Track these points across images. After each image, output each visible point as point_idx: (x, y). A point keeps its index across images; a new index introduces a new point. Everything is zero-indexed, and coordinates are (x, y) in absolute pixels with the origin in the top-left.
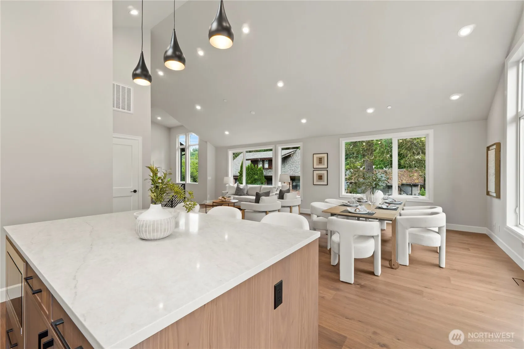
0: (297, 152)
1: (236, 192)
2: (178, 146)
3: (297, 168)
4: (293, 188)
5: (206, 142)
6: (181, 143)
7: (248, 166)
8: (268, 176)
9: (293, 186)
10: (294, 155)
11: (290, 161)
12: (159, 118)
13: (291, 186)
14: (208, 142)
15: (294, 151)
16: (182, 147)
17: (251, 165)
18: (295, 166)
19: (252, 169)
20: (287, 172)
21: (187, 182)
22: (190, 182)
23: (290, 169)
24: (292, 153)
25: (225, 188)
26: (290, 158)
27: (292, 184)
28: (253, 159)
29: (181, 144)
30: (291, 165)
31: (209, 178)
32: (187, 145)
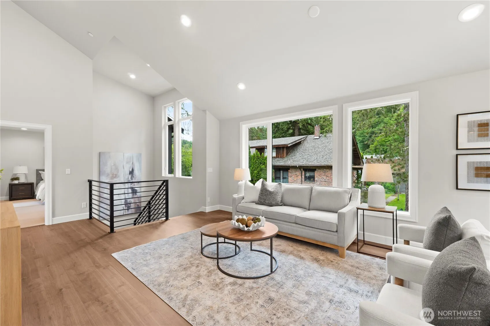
0: (308, 139)
1: (260, 198)
2: (165, 124)
3: (310, 156)
4: (305, 180)
5: (204, 111)
6: (168, 118)
7: (254, 154)
8: (276, 166)
9: (305, 177)
10: (305, 142)
11: (300, 149)
12: (133, 76)
13: (303, 177)
14: (207, 111)
15: (305, 137)
16: (170, 123)
17: (257, 153)
18: (308, 154)
19: (258, 158)
20: (299, 162)
21: (177, 176)
22: (181, 176)
23: (302, 158)
24: (303, 139)
25: (237, 189)
26: (301, 146)
27: (305, 175)
28: (259, 147)
29: (169, 120)
30: (303, 153)
31: (209, 170)
32: (177, 120)
